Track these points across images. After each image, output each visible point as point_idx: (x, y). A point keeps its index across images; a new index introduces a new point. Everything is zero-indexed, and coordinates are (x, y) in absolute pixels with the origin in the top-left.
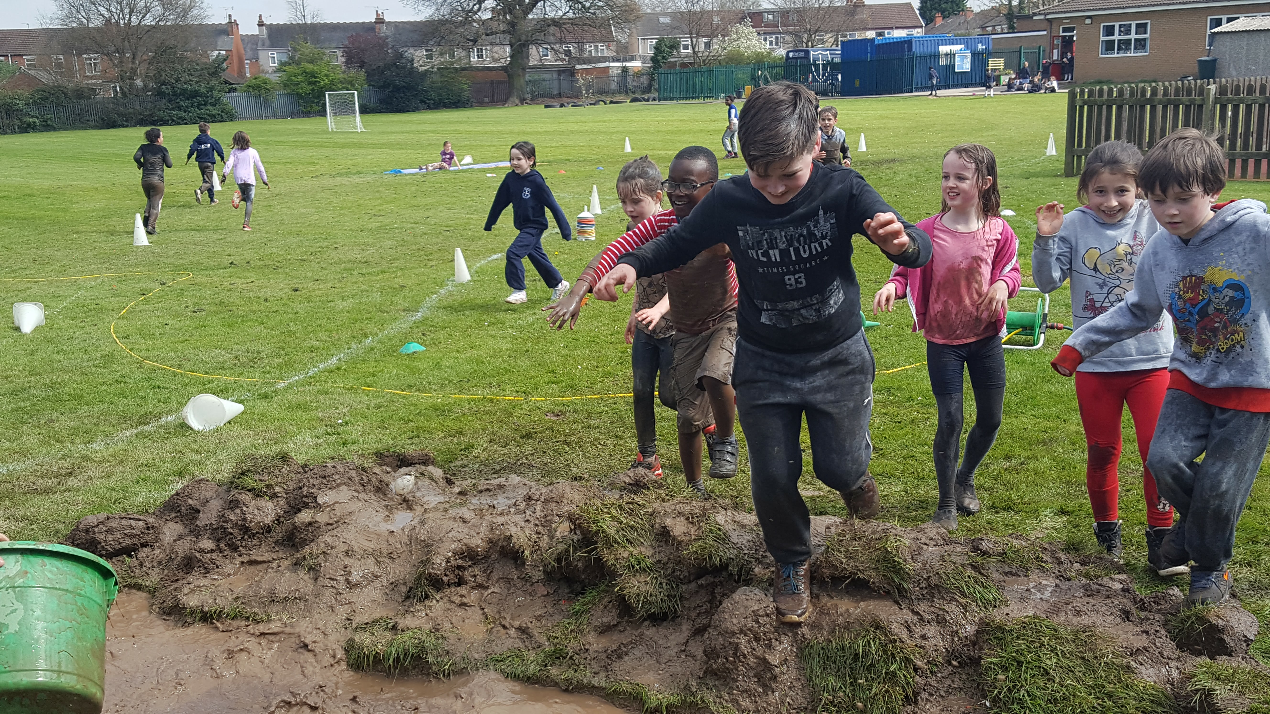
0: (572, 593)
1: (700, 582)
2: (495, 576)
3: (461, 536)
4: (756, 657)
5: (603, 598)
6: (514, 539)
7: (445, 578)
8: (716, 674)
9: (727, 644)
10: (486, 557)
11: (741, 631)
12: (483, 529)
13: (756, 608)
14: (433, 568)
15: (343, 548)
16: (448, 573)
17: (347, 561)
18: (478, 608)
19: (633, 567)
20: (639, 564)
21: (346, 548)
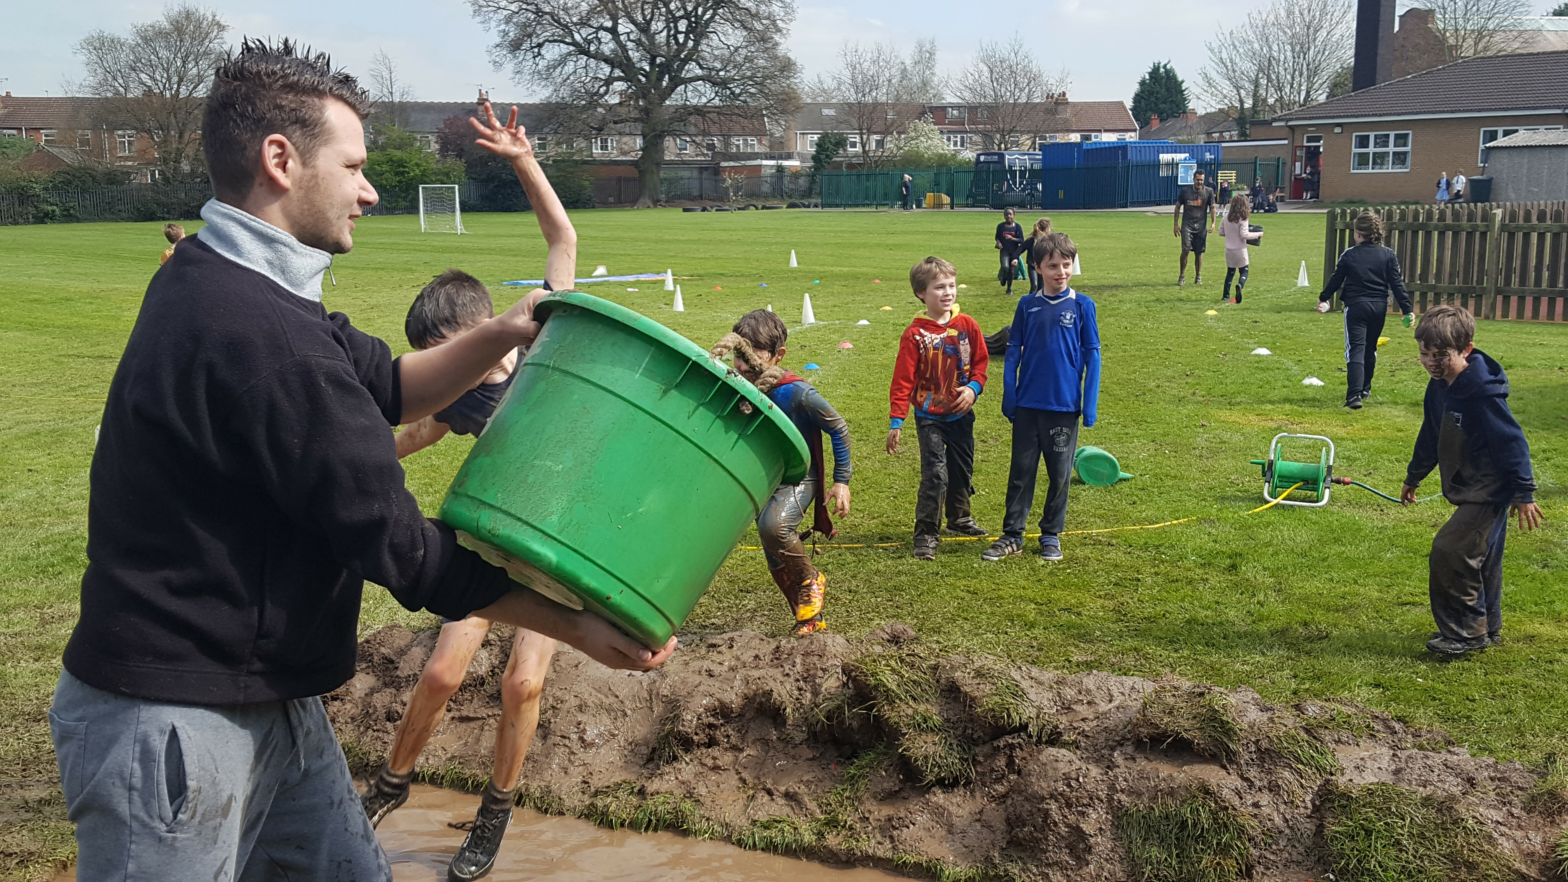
0: (840, 756)
1: (995, 744)
2: (750, 737)
3: (713, 690)
4: (1068, 825)
5: (882, 762)
6: (775, 695)
7: (695, 738)
8: (1021, 845)
9: (1035, 810)
10: (741, 715)
11: (1052, 796)
12: (737, 683)
13: (1067, 770)
14: (683, 725)
15: (574, 702)
16: (698, 731)
17: (580, 717)
18: (733, 772)
19: (919, 725)
20: (925, 722)
21: (578, 702)
